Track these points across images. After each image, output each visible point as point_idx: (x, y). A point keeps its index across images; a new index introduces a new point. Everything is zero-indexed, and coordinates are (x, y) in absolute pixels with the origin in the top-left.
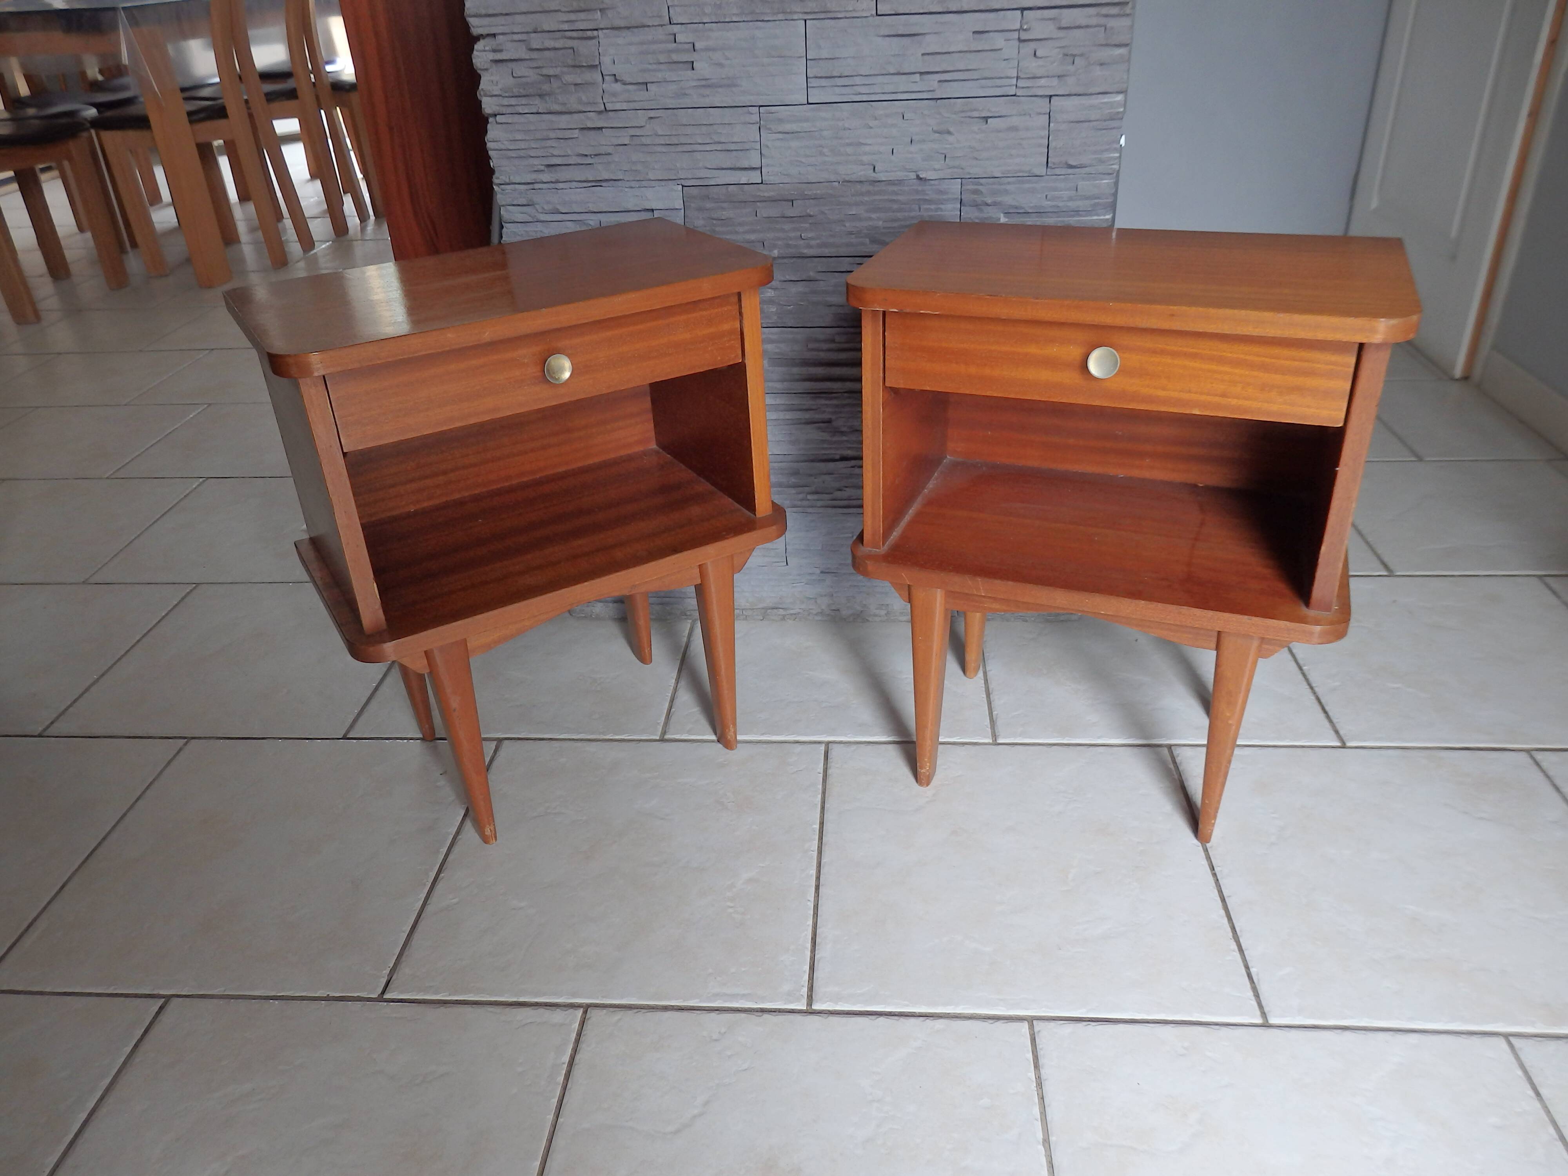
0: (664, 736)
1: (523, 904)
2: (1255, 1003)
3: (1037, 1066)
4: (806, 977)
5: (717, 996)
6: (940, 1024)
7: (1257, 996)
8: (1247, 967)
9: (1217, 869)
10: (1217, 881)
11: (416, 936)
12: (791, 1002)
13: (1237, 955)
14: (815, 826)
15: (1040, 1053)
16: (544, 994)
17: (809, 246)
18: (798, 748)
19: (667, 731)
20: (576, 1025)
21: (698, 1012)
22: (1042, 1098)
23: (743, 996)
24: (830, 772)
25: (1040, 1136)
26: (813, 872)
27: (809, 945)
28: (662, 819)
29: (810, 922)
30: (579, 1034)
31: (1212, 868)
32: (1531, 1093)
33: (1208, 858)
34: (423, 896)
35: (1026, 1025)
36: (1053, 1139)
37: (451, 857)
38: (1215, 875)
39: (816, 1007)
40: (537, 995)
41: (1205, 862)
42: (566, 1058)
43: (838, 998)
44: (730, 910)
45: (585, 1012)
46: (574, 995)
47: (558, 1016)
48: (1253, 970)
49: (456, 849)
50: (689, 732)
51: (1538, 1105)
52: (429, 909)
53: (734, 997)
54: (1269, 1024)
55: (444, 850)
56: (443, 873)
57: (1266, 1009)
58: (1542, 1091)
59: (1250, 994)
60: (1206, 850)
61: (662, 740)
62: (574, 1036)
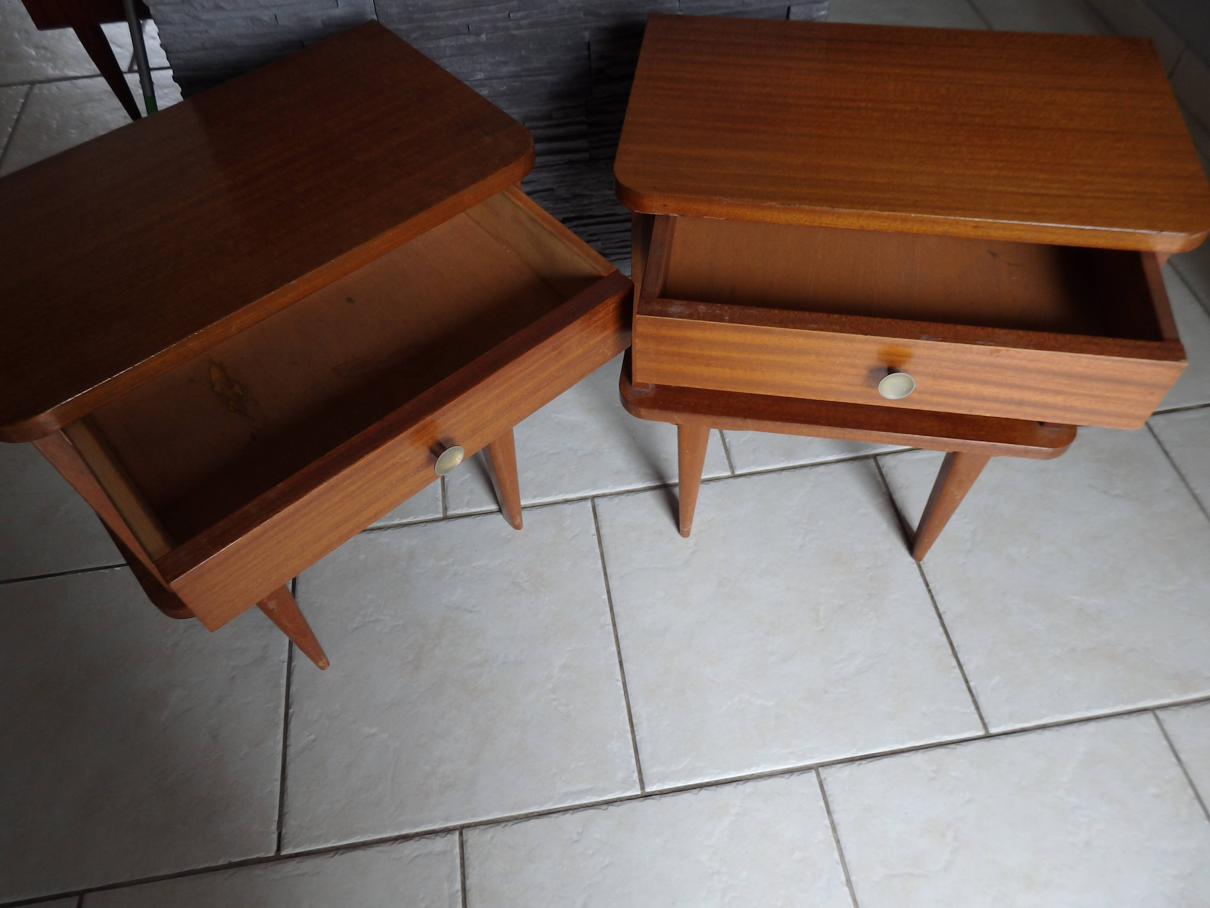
0: (446, 512)
1: (374, 730)
2: (976, 716)
3: (829, 812)
4: (634, 761)
5: (566, 795)
6: (749, 786)
7: (978, 708)
8: (967, 682)
9: (931, 586)
10: (932, 597)
11: (290, 783)
12: (628, 790)
13: (958, 670)
14: (604, 597)
15: (830, 799)
16: (421, 824)
17: (519, 27)
18: (569, 508)
19: (447, 506)
20: (457, 850)
21: (555, 815)
22: (838, 842)
23: (588, 791)
24: (602, 532)
25: (843, 878)
26: (614, 648)
27: (628, 727)
28: (471, 612)
29: (624, 703)
30: (462, 858)
31: (927, 585)
32: (1174, 760)
33: (923, 574)
34: (281, 736)
35: (813, 774)
36: (853, 878)
37: (293, 688)
38: (929, 591)
39: (649, 789)
40: (415, 825)
41: (920, 580)
42: (458, 886)
43: (664, 778)
44: (555, 703)
45: (461, 834)
46: (447, 820)
47: (439, 844)
48: (972, 684)
49: (295, 678)
50: (468, 505)
51: (1179, 770)
52: (291, 751)
53: (581, 793)
54: (990, 733)
55: (284, 681)
56: (290, 709)
57: (986, 720)
58: (1183, 756)
59: (973, 708)
60: (920, 567)
61: (446, 518)
62: (458, 861)
